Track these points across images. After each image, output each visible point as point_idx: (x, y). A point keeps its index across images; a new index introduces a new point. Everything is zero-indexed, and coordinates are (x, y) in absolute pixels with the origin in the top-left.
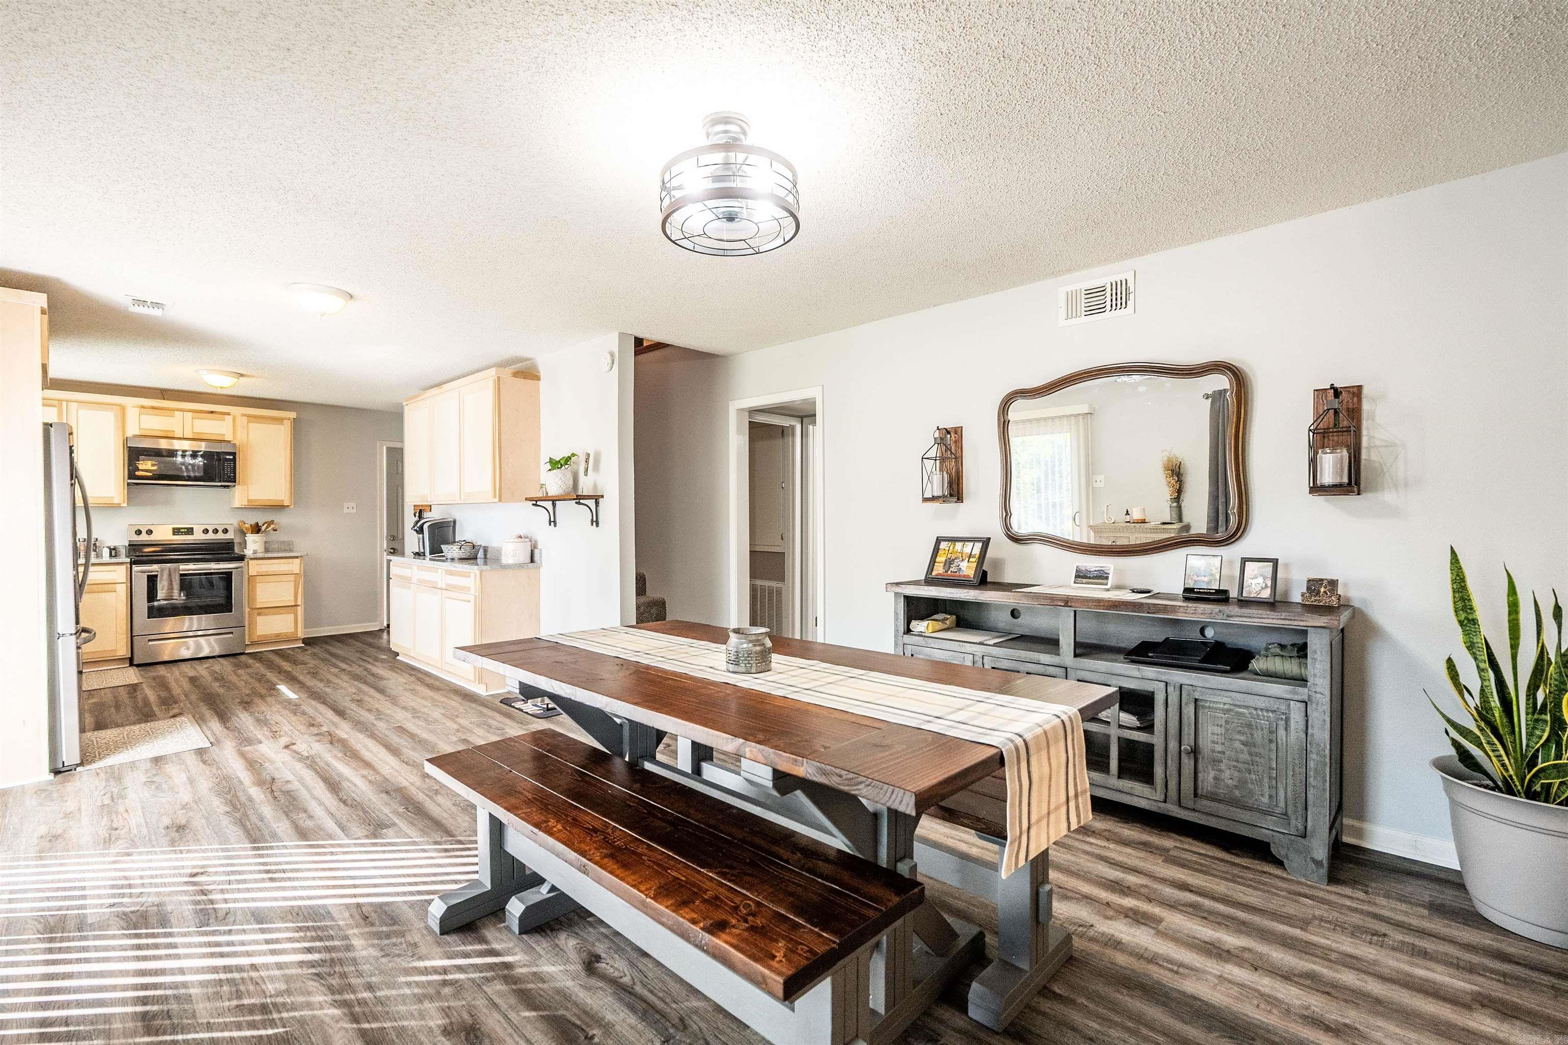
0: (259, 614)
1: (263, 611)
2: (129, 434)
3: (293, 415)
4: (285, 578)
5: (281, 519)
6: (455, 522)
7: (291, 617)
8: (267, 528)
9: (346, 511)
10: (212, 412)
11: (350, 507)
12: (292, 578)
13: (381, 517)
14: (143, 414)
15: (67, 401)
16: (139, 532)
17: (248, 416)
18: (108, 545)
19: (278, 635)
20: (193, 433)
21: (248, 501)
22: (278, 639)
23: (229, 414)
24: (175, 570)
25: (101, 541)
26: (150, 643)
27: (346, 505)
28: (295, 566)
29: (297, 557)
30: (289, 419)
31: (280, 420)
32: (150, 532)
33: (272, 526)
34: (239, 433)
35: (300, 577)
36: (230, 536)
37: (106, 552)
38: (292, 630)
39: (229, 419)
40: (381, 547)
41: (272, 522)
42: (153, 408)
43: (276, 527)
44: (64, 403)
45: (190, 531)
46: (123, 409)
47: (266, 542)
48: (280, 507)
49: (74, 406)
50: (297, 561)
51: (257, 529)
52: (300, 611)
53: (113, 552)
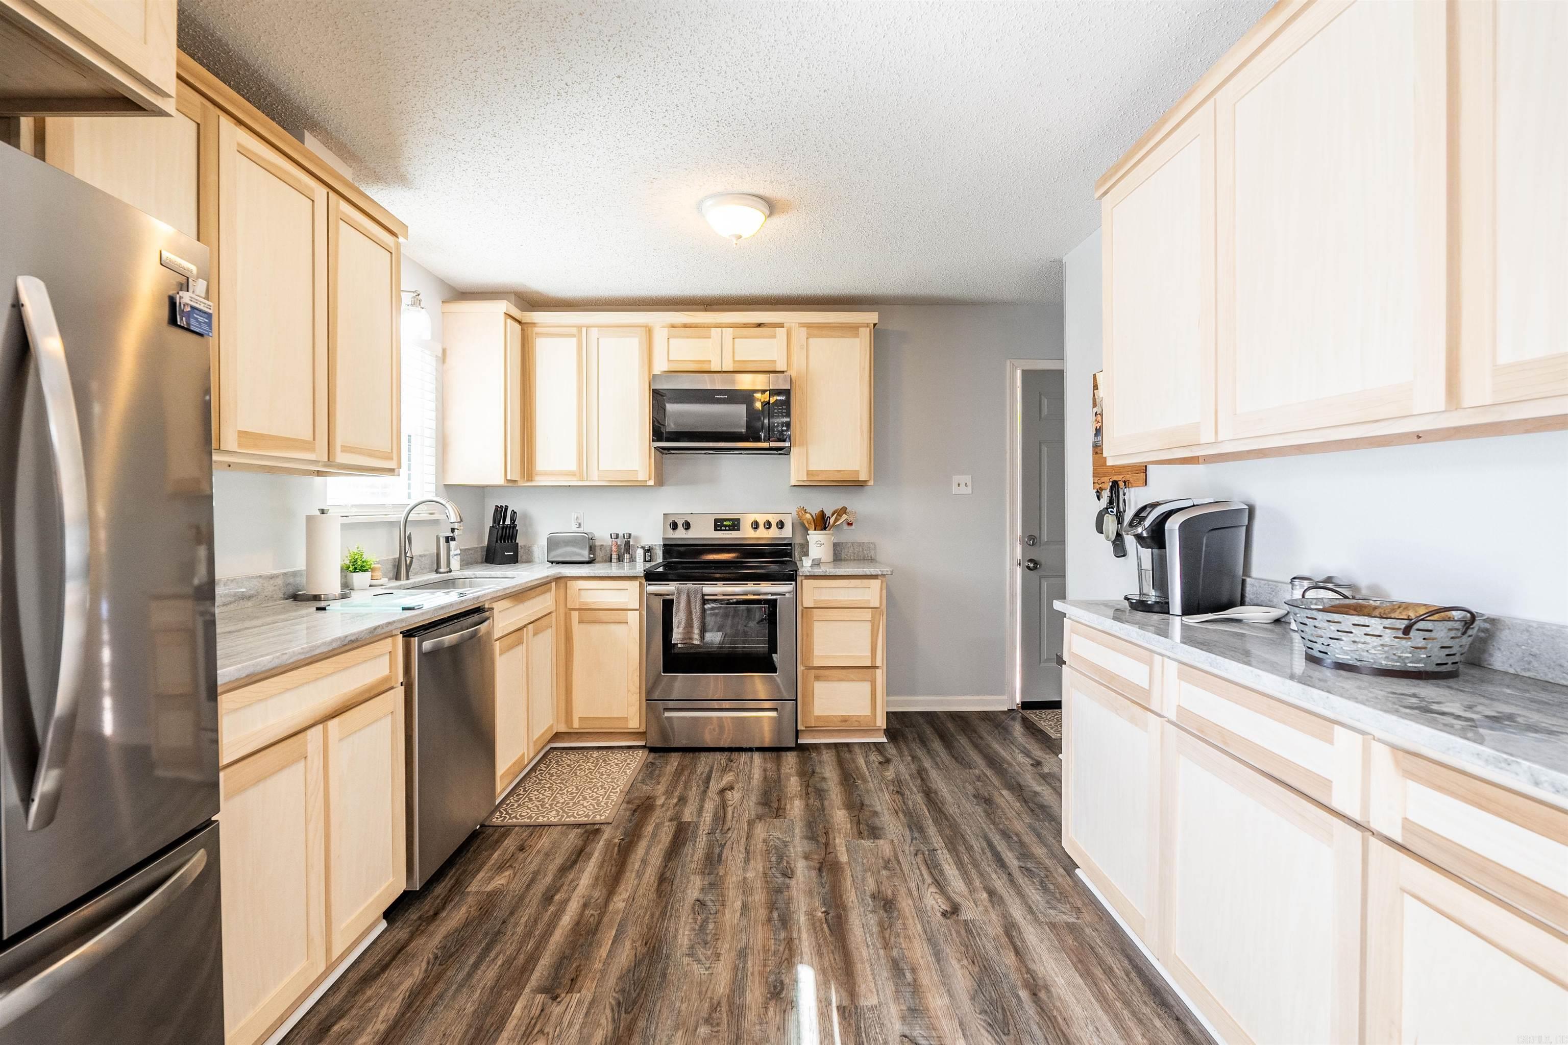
0: (817, 678)
1: (825, 672)
2: (657, 370)
3: (872, 317)
4: (857, 614)
5: (858, 505)
6: (1251, 511)
7: (866, 687)
8: (836, 520)
9: (955, 490)
10: (759, 325)
11: (961, 485)
12: (867, 615)
13: (1013, 503)
14: (675, 337)
15: (588, 327)
16: (675, 526)
17: (808, 326)
18: (643, 544)
19: (845, 720)
20: (734, 361)
21: (809, 473)
22: (847, 724)
23: (781, 325)
24: (696, 592)
25: (636, 538)
26: (667, 714)
27: (956, 479)
28: (871, 593)
29: (875, 577)
30: (867, 325)
31: (852, 329)
32: (687, 526)
33: (844, 517)
34: (795, 359)
35: (881, 614)
36: (787, 532)
37: (640, 553)
38: (867, 712)
39: (781, 333)
40: (1012, 558)
41: (844, 510)
42: (685, 326)
43: (851, 519)
44: (584, 330)
45: (735, 525)
46: (649, 331)
47: (835, 545)
48: (855, 485)
49: (594, 332)
50: (876, 584)
51: (822, 522)
52: (880, 676)
53: (648, 554)
